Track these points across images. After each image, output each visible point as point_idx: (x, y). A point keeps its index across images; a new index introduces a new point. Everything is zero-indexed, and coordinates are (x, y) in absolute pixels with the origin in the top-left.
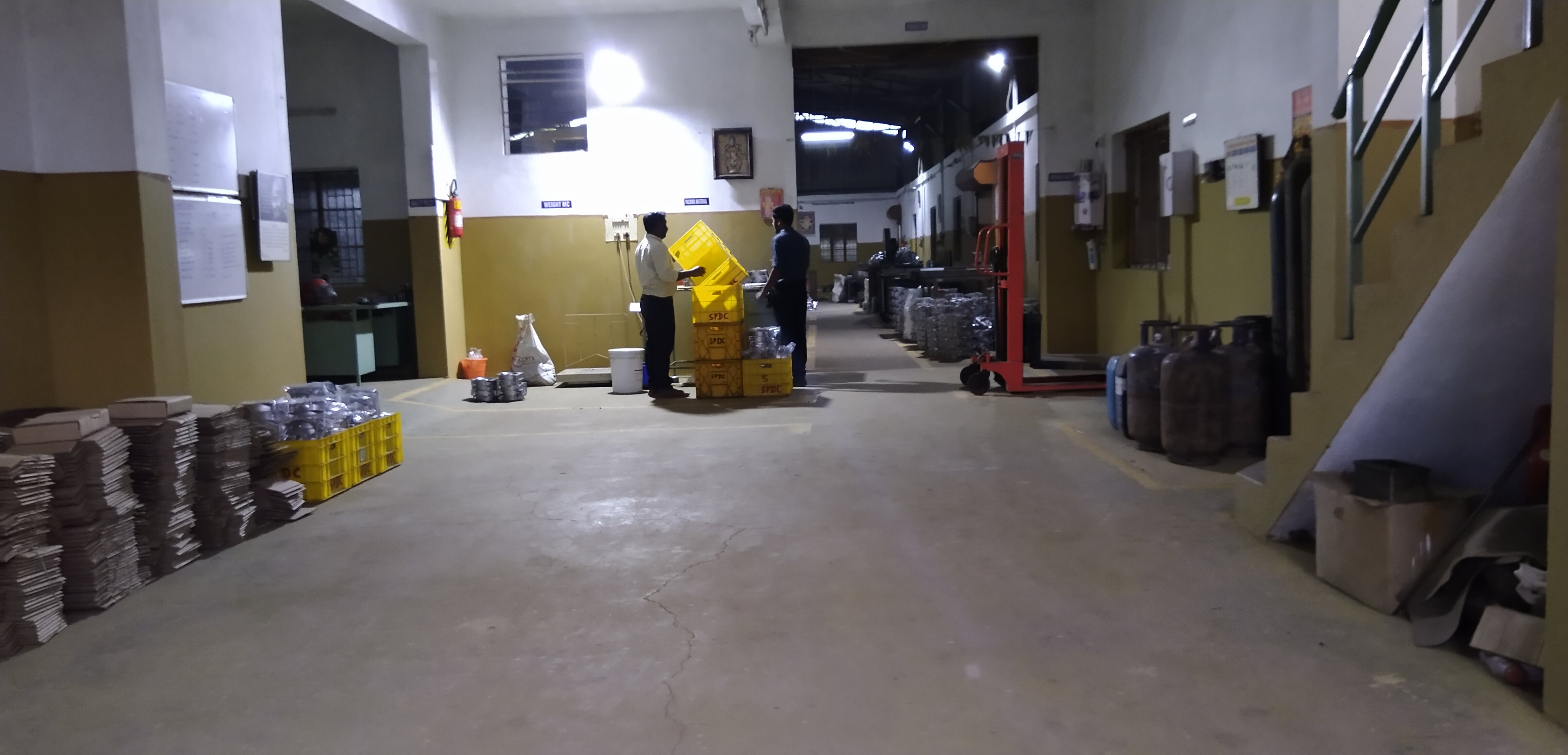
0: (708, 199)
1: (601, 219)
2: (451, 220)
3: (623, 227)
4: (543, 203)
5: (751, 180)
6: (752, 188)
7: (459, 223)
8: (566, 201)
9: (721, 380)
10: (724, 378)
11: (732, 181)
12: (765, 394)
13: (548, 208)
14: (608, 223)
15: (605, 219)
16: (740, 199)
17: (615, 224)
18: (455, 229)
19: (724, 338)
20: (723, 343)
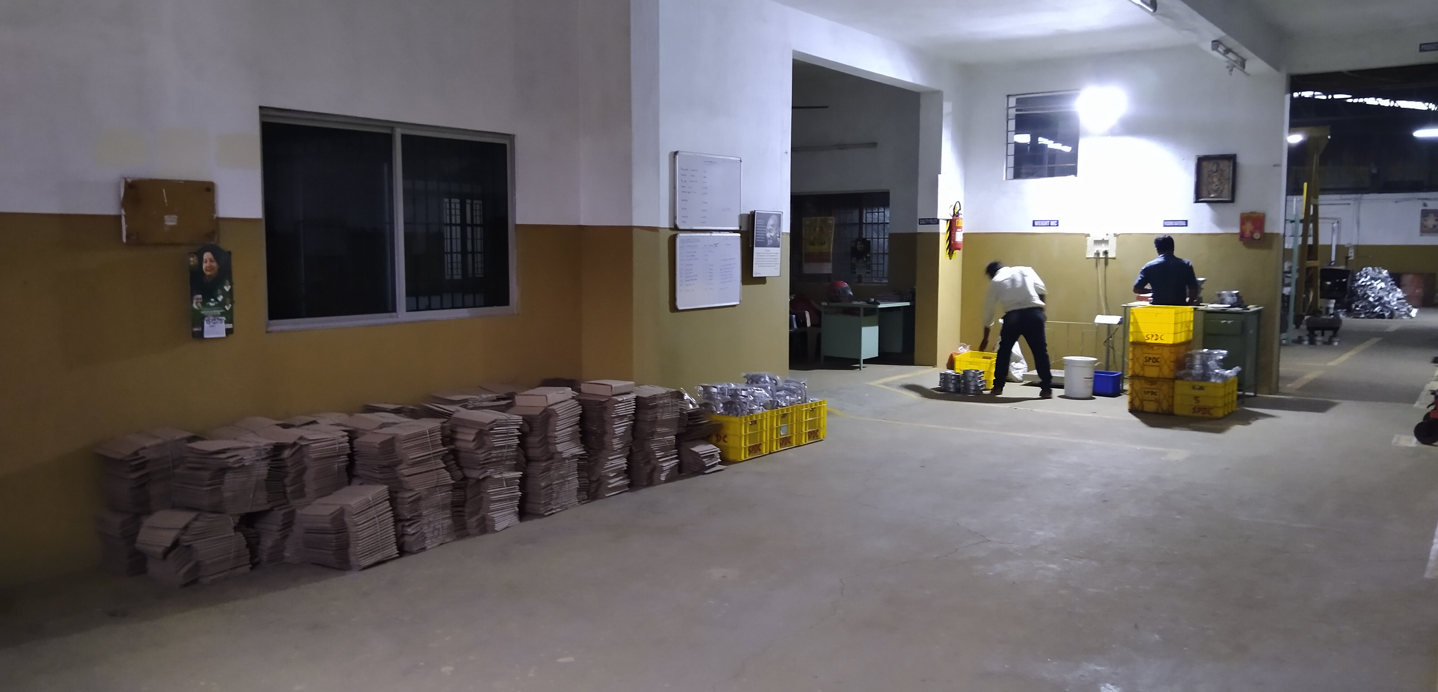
0: (1186, 221)
1: (1084, 237)
2: (953, 235)
3: (1103, 245)
4: (1034, 221)
5: (1232, 204)
6: (1234, 213)
7: (959, 237)
8: (1055, 221)
9: (1153, 397)
10: (1156, 395)
11: (1214, 204)
12: (1196, 414)
13: (1038, 226)
14: (1090, 241)
15: (1088, 238)
16: (1219, 221)
17: (1097, 242)
18: (956, 243)
19: (1159, 358)
20: (1158, 362)
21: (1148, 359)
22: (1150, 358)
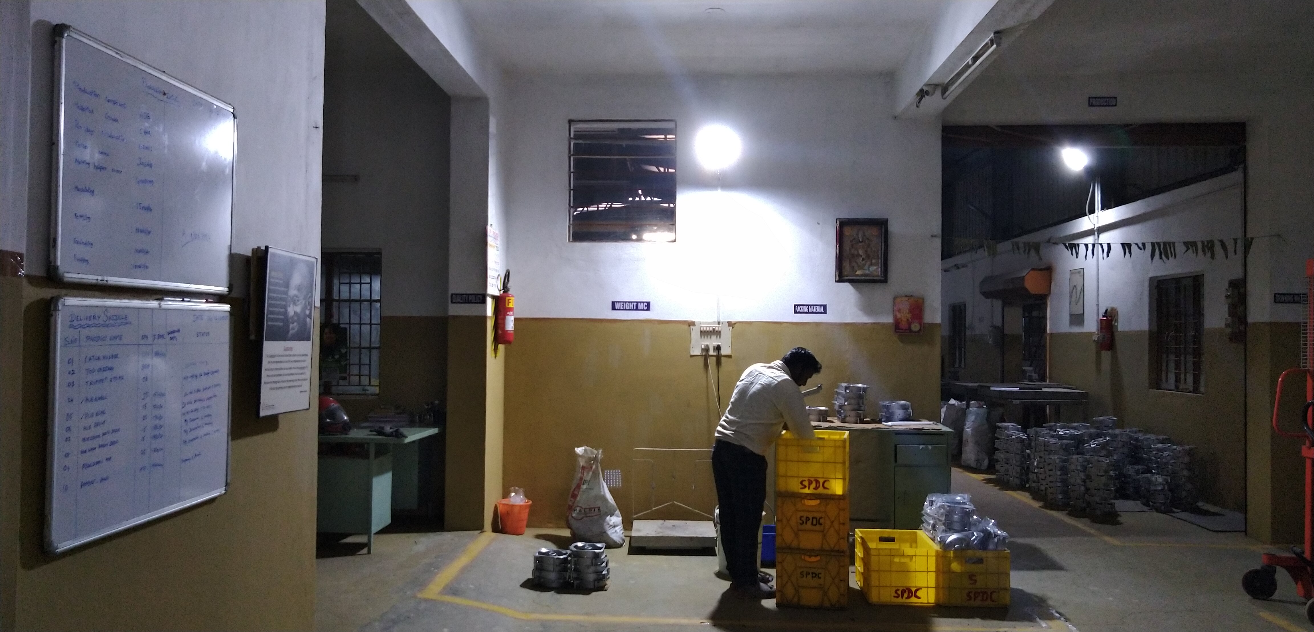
0: (824, 307)
1: (686, 327)
2: (500, 321)
3: (715, 337)
4: (614, 302)
5: (883, 285)
6: (883, 296)
7: (510, 325)
8: (644, 301)
9: (815, 582)
10: (820, 578)
11: (860, 285)
13: (620, 309)
14: (695, 333)
15: (691, 327)
16: (867, 308)
17: (705, 333)
18: (505, 332)
19: (822, 518)
20: (821, 524)
21: (804, 519)
22: (808, 519)
